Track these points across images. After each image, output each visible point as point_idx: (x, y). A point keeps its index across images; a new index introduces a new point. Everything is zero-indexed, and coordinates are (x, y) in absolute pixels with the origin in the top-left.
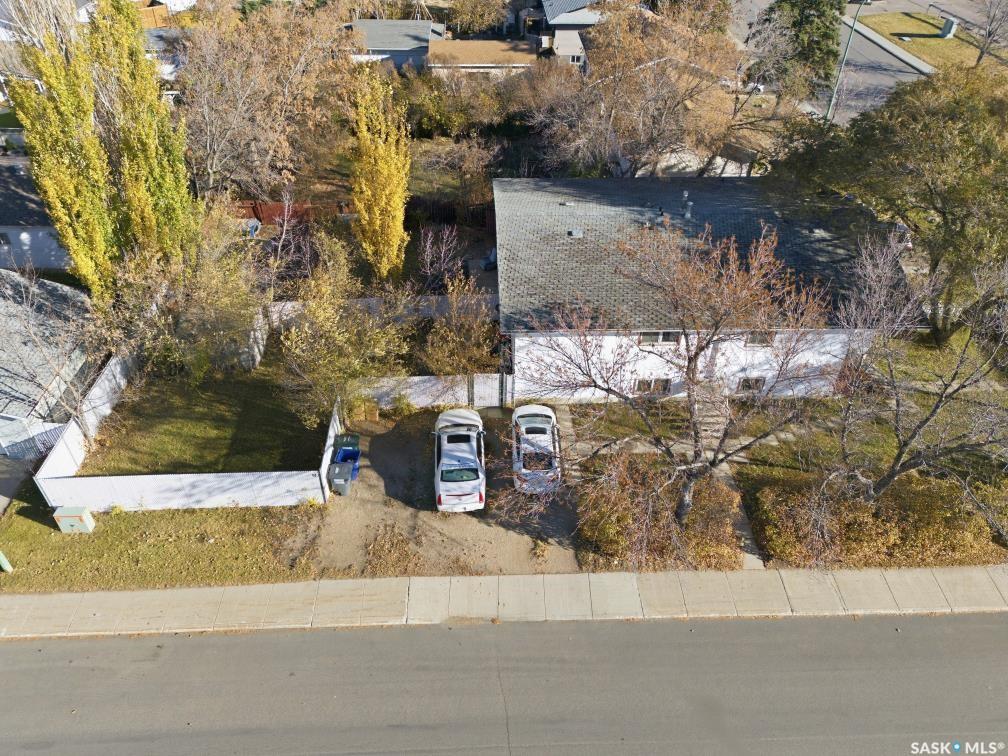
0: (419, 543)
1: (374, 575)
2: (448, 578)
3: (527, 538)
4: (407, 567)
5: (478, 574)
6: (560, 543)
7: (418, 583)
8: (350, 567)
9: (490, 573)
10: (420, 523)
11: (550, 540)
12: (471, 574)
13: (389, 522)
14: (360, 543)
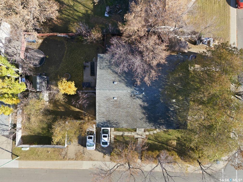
0: (84, 154)
1: (77, 160)
2: (89, 161)
3: (103, 154)
4: (82, 159)
5: (94, 161)
6: (108, 155)
7: (84, 162)
8: (73, 158)
9: (96, 161)
10: (84, 150)
11: (107, 155)
12: (93, 161)
13: (79, 149)
14: (75, 153)
